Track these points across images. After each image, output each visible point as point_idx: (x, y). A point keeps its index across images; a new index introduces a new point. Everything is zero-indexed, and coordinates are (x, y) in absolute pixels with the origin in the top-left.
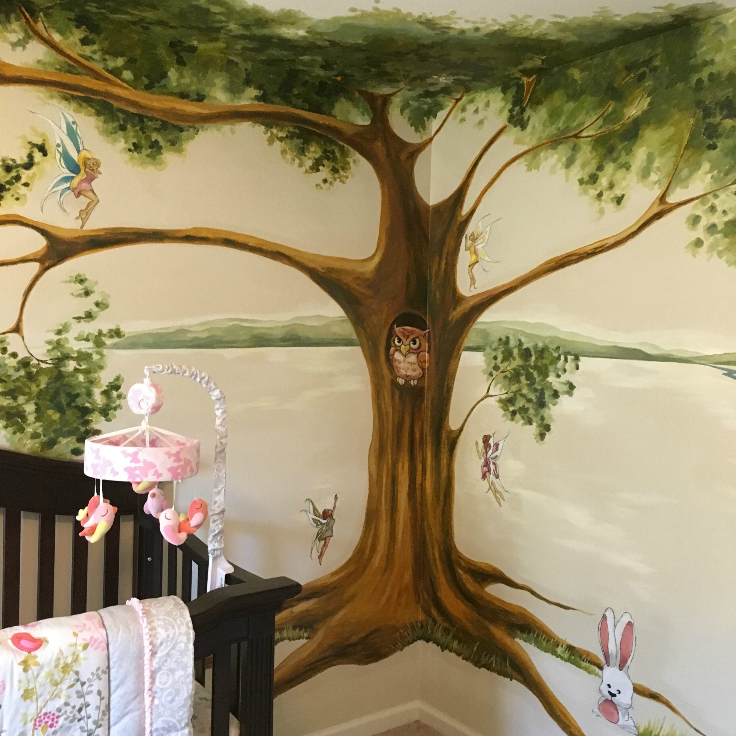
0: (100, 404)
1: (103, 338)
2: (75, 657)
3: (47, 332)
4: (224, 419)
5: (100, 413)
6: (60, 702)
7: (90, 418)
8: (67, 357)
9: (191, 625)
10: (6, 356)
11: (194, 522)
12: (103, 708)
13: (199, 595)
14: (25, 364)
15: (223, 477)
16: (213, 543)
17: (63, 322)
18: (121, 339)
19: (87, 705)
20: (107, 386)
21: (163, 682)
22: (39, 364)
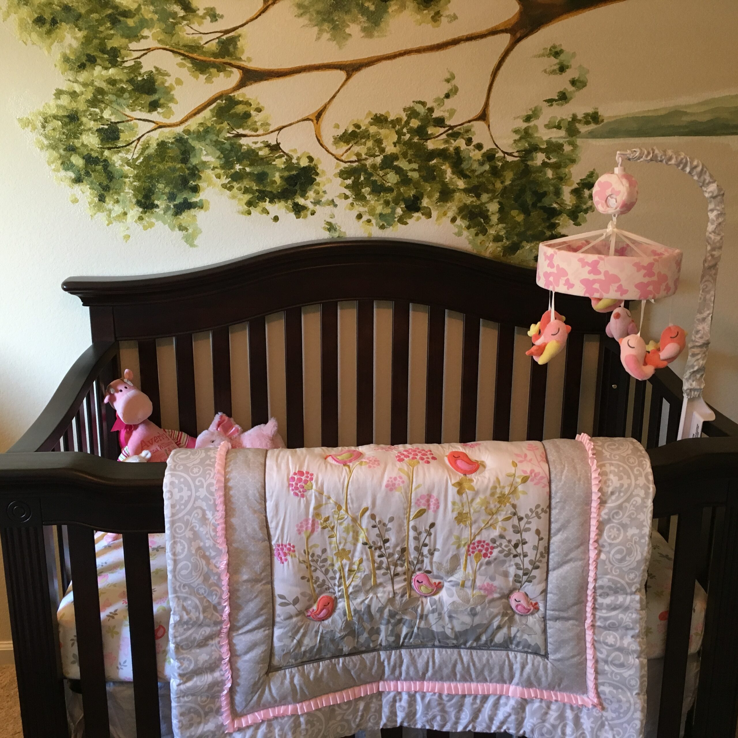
0: (569, 205)
1: (577, 124)
2: (513, 489)
3: (515, 118)
4: (720, 224)
5: (568, 215)
6: (495, 533)
7: (557, 221)
8: (535, 148)
9: (651, 478)
10: (471, 147)
11: (665, 354)
12: (541, 549)
13: (667, 442)
14: (490, 157)
15: (710, 299)
16: (691, 381)
17: (533, 107)
18: (598, 126)
19: (524, 543)
20: (578, 184)
21: (612, 537)
22: (504, 157)
